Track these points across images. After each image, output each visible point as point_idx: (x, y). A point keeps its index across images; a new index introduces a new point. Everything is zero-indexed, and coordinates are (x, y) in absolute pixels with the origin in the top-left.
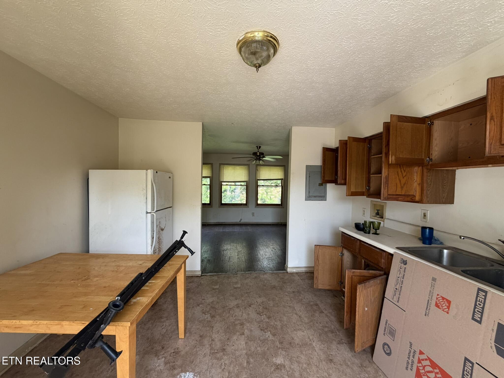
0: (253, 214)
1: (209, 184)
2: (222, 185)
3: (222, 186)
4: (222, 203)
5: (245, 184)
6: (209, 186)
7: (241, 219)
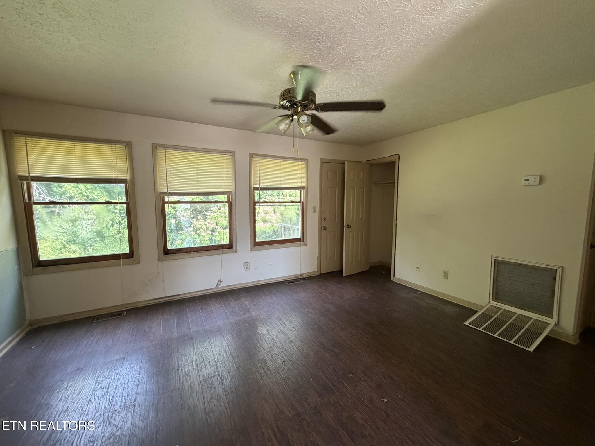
0: (247, 265)
1: (124, 200)
2: (164, 203)
3: (166, 205)
4: (168, 248)
5: (226, 200)
6: (125, 205)
7: (220, 281)
